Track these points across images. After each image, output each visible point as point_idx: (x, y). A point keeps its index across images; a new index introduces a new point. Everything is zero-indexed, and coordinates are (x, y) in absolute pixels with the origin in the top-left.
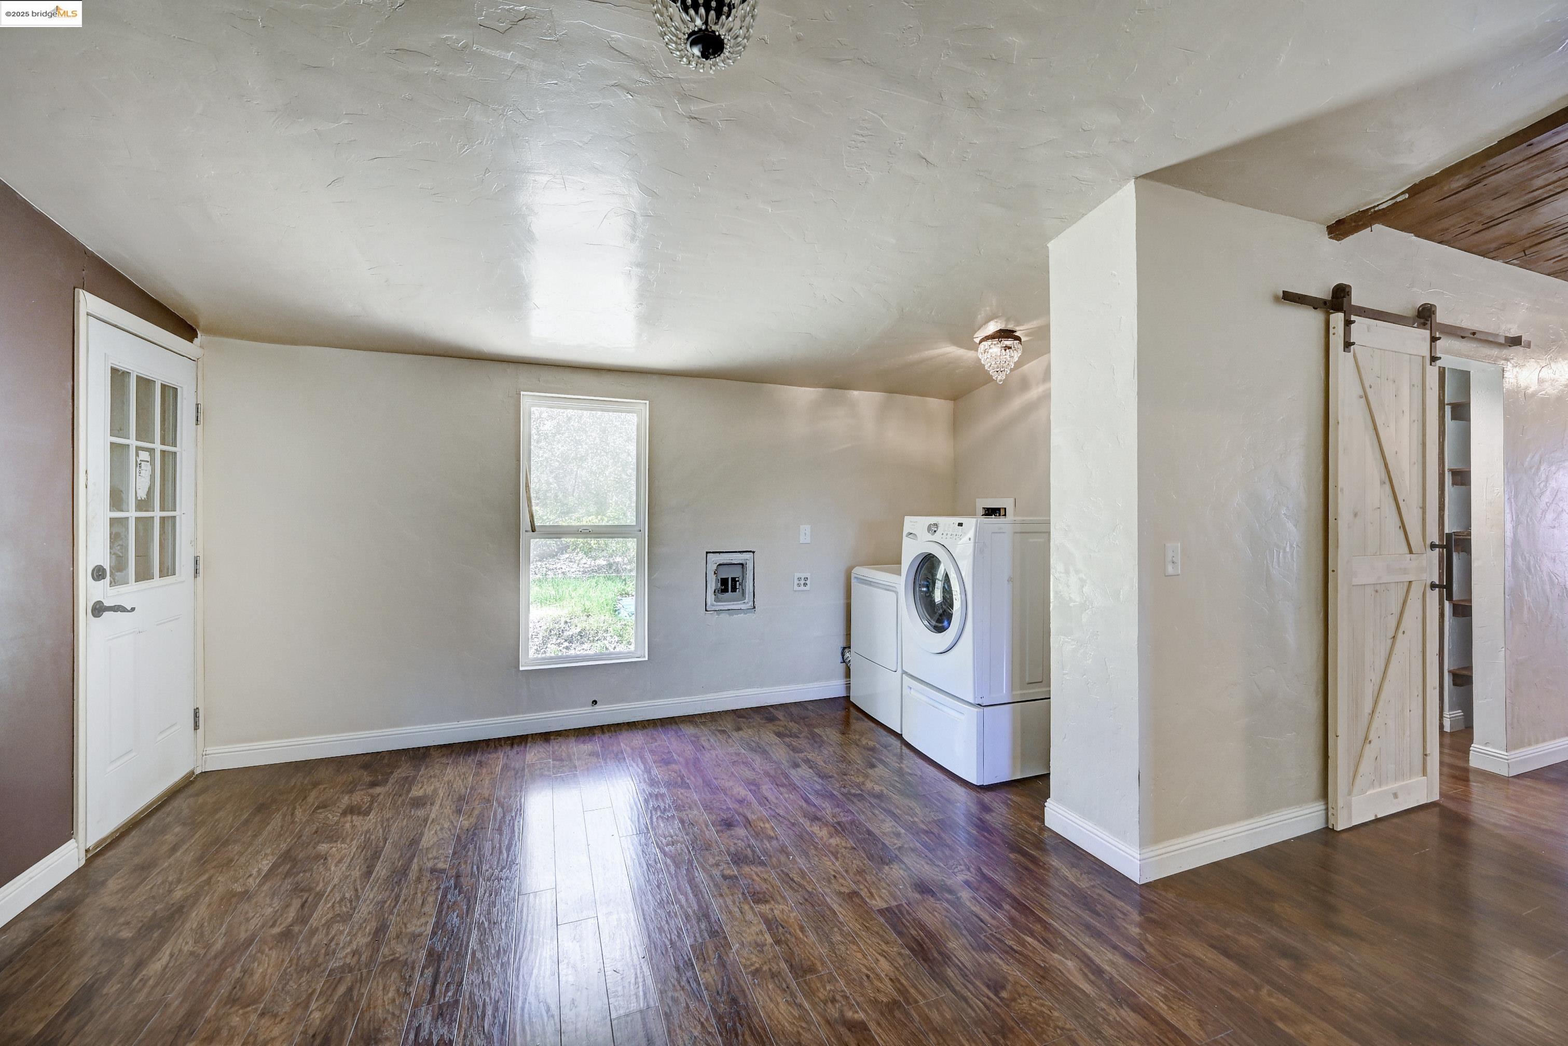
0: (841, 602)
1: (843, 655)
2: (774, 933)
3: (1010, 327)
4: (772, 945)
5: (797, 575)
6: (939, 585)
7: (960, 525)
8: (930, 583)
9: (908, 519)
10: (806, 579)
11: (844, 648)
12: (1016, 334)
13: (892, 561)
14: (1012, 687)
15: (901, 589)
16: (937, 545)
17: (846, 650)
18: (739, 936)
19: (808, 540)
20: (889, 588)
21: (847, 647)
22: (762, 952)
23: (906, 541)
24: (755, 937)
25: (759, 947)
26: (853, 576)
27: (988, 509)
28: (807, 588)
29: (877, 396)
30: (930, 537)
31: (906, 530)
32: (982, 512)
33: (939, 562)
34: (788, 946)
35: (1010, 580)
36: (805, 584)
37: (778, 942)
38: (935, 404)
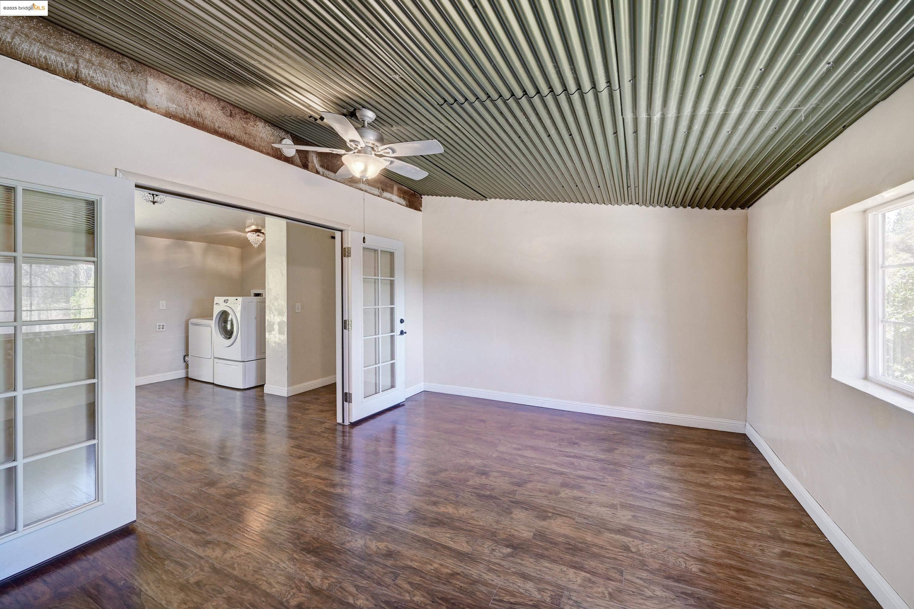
0: (183, 335)
1: (184, 359)
3: (260, 228)
5: (158, 324)
6: (229, 323)
7: (237, 299)
8: (226, 322)
9: (216, 298)
10: (163, 326)
11: (185, 356)
12: (262, 231)
13: (209, 316)
14: (257, 355)
15: (213, 325)
16: (227, 307)
17: (186, 357)
19: (165, 308)
20: (209, 326)
21: (186, 355)
23: (215, 306)
26: (190, 323)
27: (256, 294)
28: (164, 330)
29: (202, 245)
30: (225, 304)
31: (215, 302)
32: (253, 295)
33: (229, 314)
35: (256, 318)
36: (163, 328)
38: (232, 249)
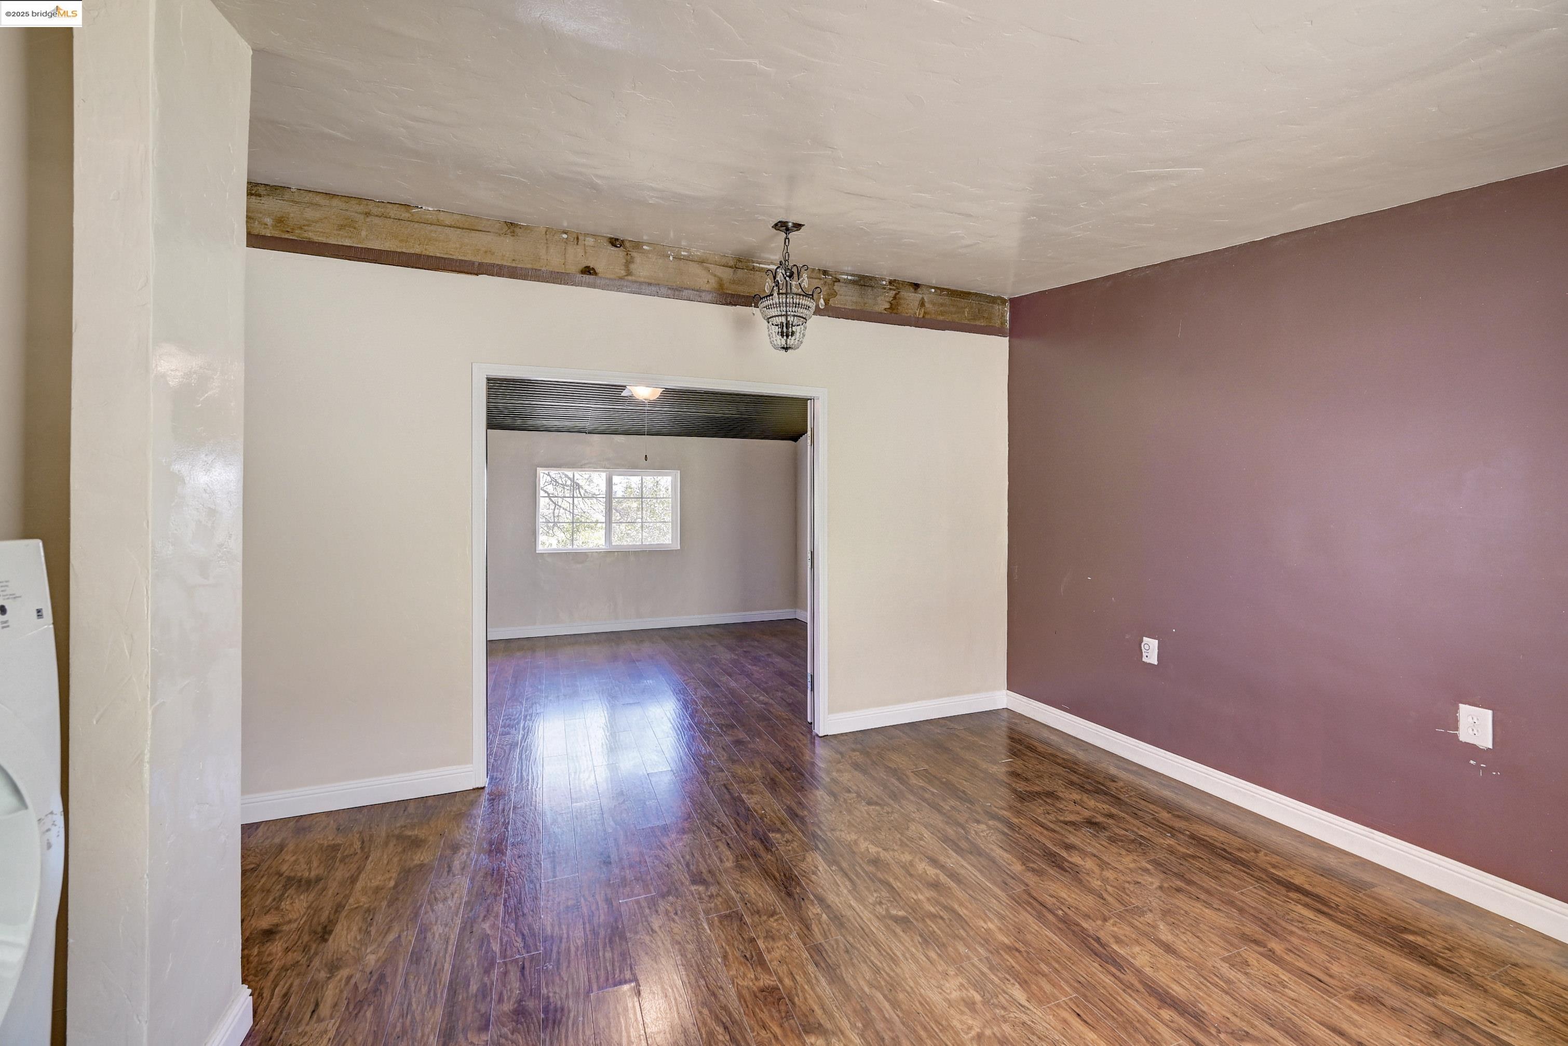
2: (755, 950)
4: (758, 937)
18: (791, 947)
22: (767, 932)
24: (775, 946)
25: (770, 936)
34: (743, 938)
37: (753, 940)
